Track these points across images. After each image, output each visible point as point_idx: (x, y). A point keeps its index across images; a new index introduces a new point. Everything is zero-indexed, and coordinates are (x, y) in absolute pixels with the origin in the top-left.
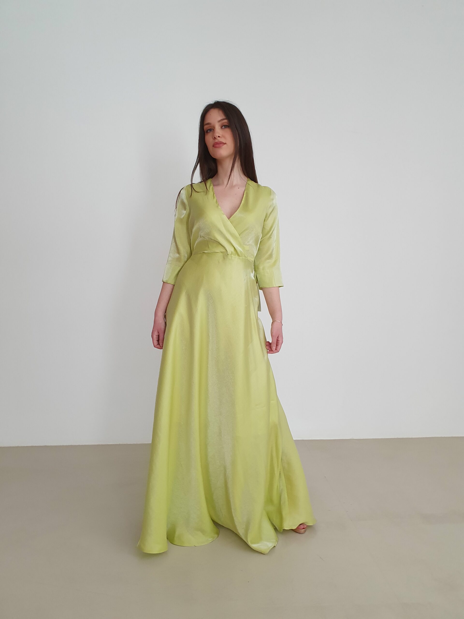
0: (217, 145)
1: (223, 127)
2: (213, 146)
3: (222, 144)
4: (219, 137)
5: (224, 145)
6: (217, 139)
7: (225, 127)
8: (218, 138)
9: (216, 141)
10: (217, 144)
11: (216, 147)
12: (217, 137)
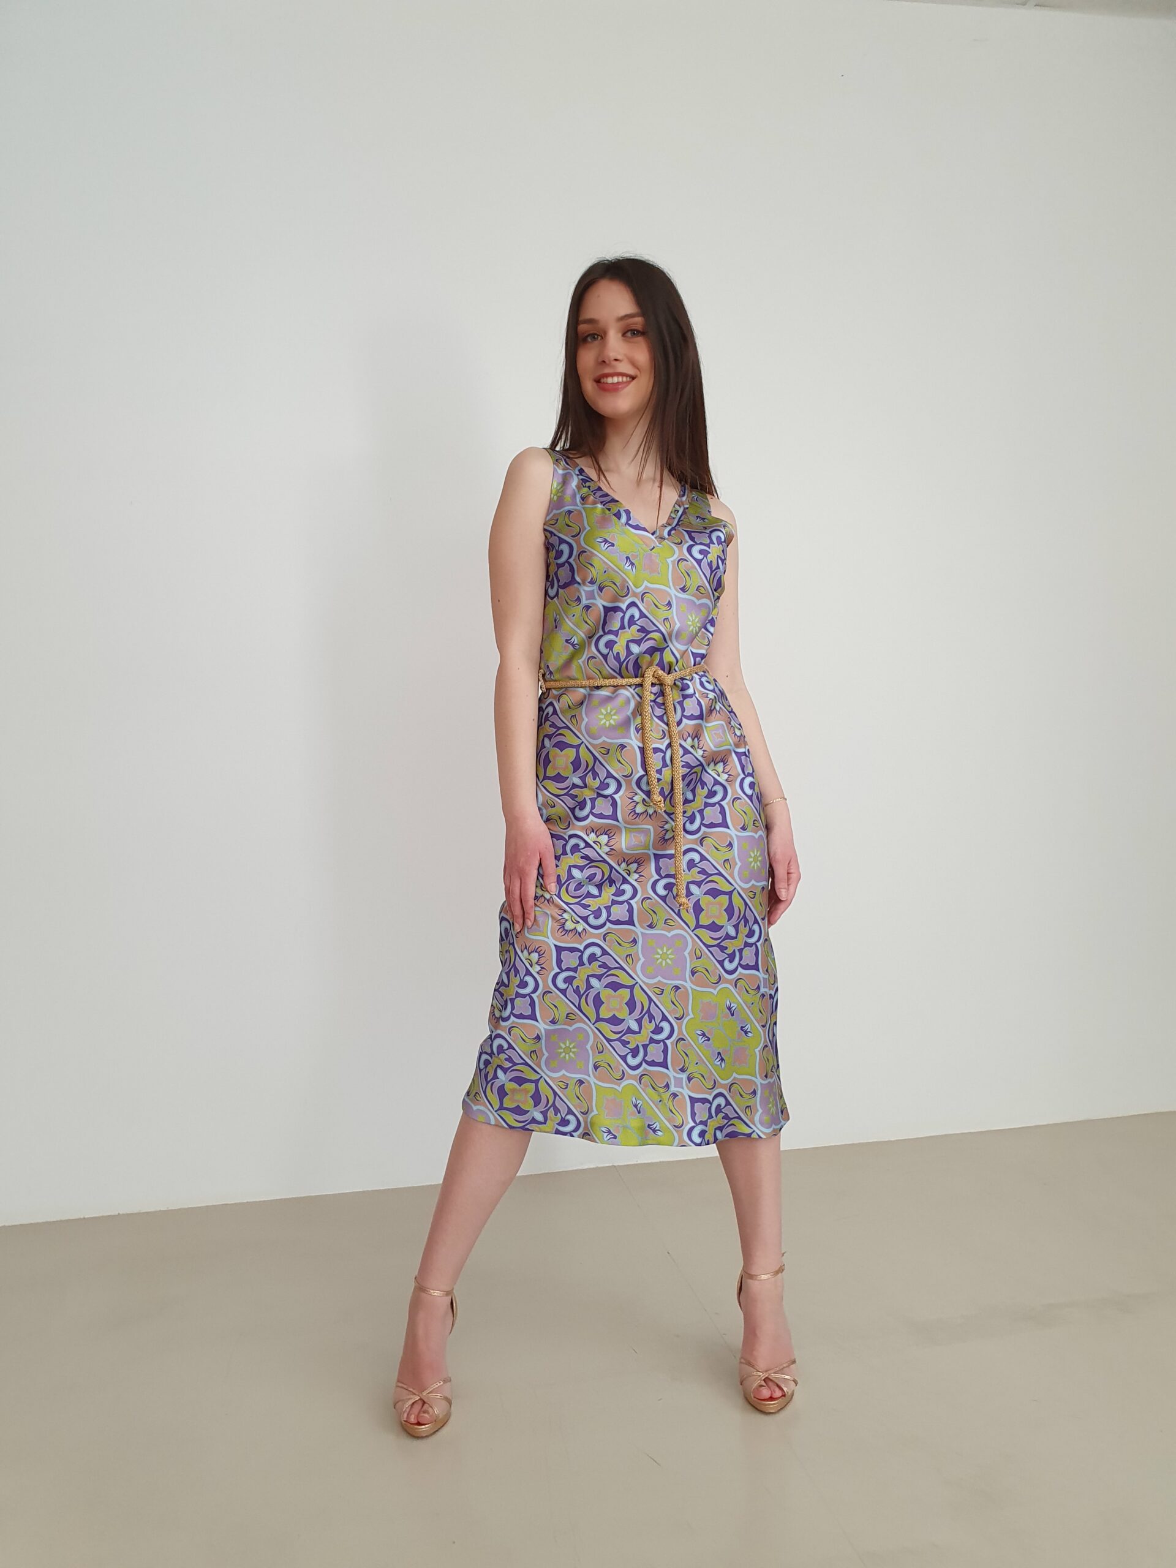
1: (629, 334)
2: (595, 385)
6: (608, 363)
7: (634, 334)
8: (614, 362)
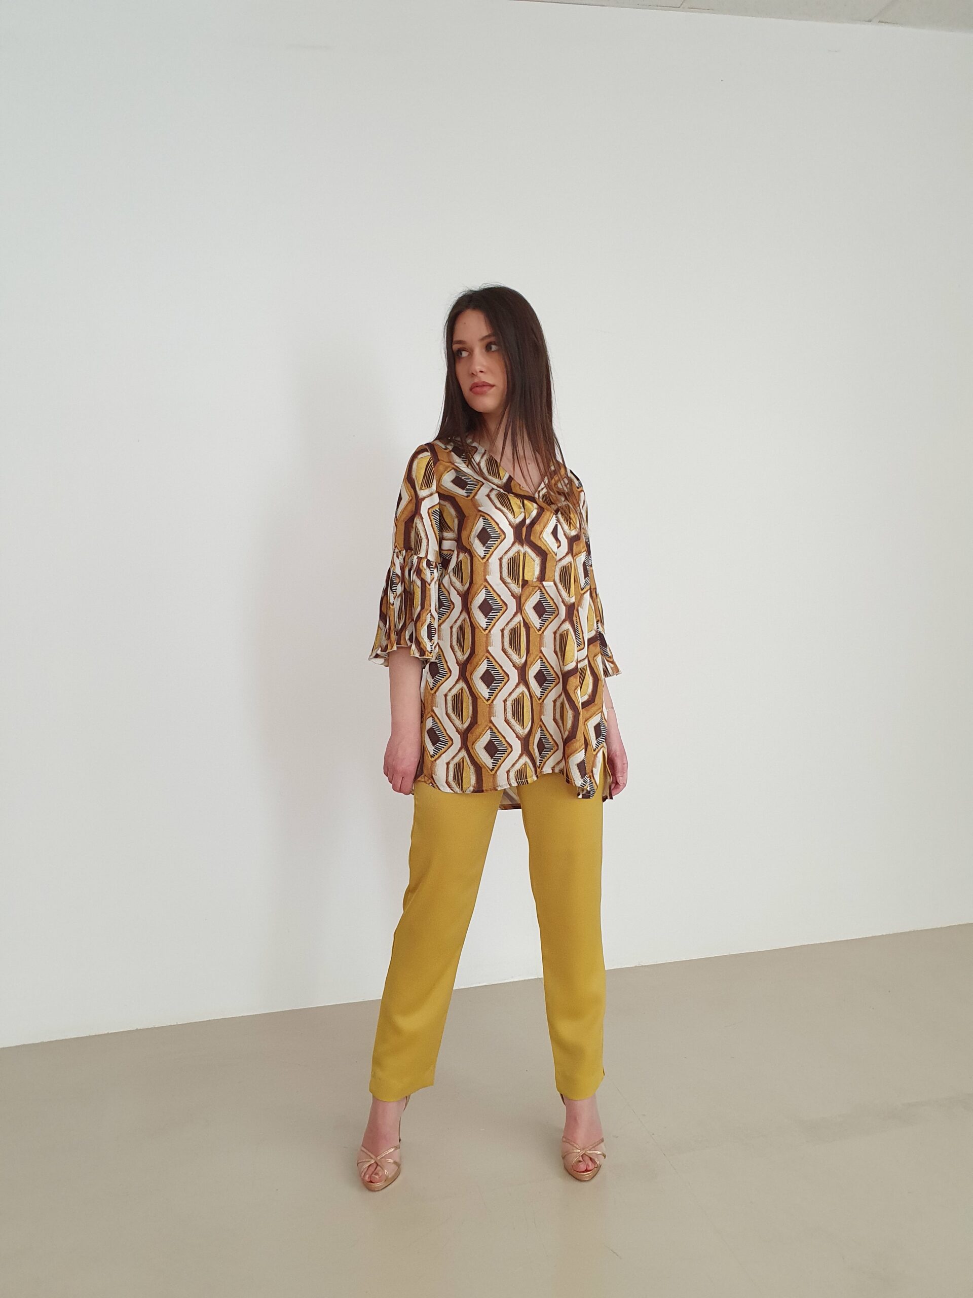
0: (479, 388)
2: (471, 389)
3: (488, 387)
4: (481, 372)
5: (490, 389)
6: (476, 376)
8: (481, 375)
9: (476, 380)
10: (477, 387)
11: (477, 393)
12: (477, 372)
